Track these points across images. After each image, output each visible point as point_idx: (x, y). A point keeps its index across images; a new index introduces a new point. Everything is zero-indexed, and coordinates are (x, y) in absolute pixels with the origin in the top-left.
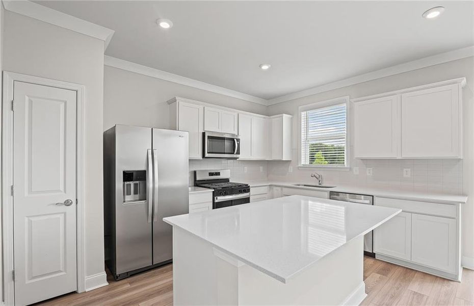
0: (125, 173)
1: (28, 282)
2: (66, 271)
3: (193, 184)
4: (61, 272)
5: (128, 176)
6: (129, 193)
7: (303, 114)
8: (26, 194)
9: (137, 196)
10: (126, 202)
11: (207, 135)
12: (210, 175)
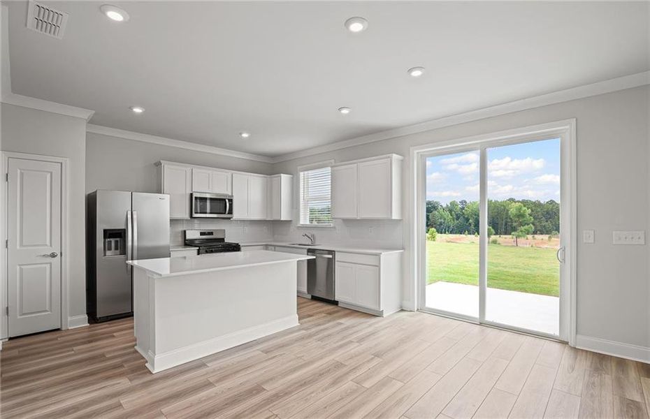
0: (105, 231)
1: (19, 317)
2: (51, 311)
3: (183, 244)
4: (46, 311)
5: (109, 234)
6: (110, 249)
7: (302, 174)
8: (18, 247)
9: (118, 252)
10: (107, 257)
11: (194, 196)
12: (202, 234)
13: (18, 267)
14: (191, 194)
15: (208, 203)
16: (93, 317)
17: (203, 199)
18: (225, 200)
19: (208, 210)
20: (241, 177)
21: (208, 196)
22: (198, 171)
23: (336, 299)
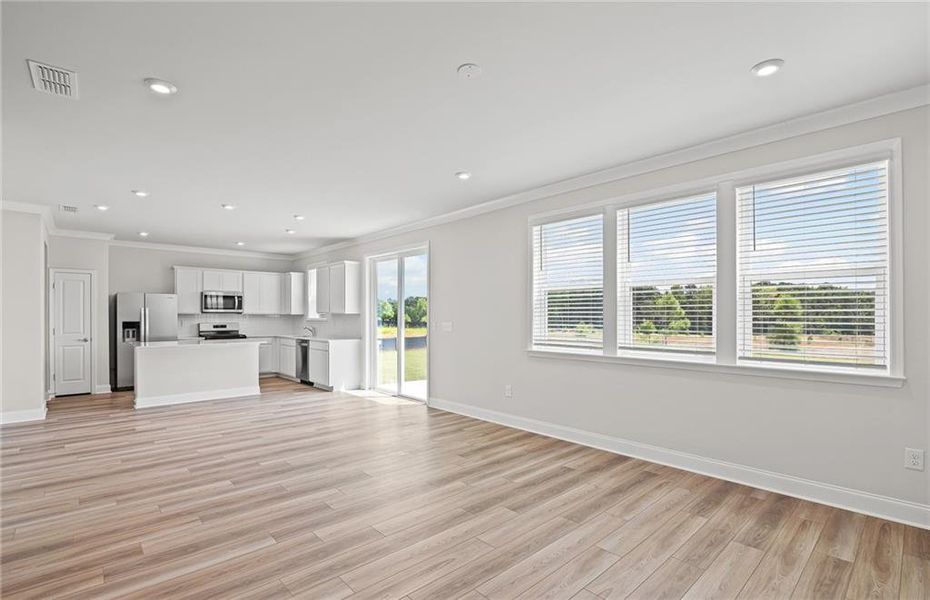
0: (124, 323)
1: (62, 382)
2: (84, 380)
3: (198, 335)
4: (81, 379)
5: (126, 325)
6: (128, 337)
9: (135, 339)
10: (125, 343)
11: (205, 294)
12: (215, 327)
13: (61, 348)
14: (202, 293)
16: (115, 389)
18: (234, 297)
20: (250, 276)
22: (208, 272)
23: (311, 380)
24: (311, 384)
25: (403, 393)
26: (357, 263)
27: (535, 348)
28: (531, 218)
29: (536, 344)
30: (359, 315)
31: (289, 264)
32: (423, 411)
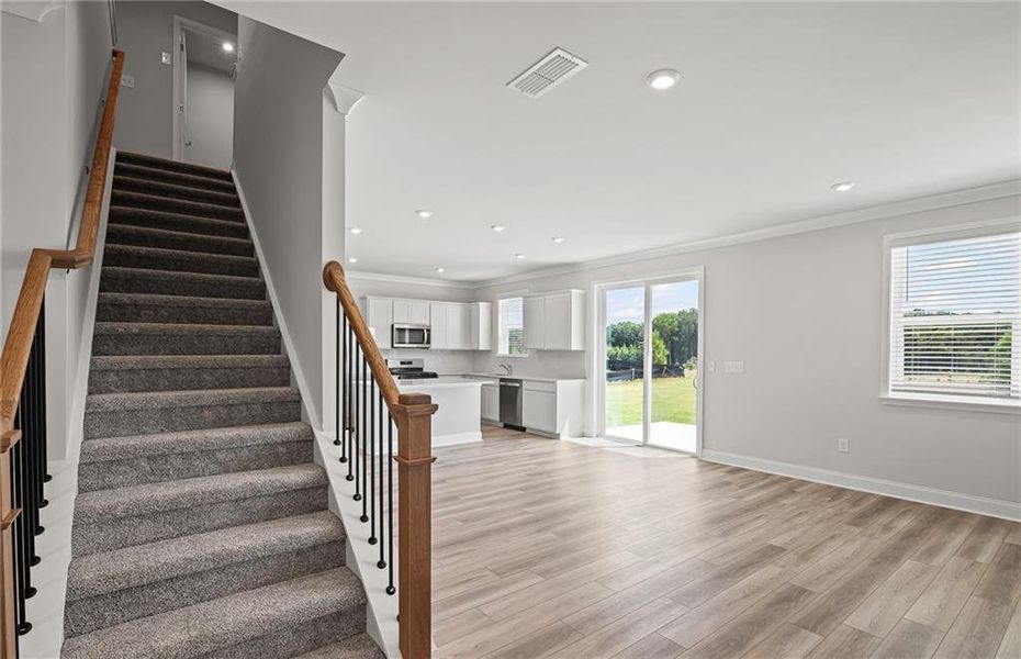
7: (500, 302)
11: (396, 326)
12: (402, 363)
14: (392, 326)
15: (407, 333)
17: (401, 330)
18: (423, 330)
19: (407, 340)
20: (438, 306)
21: (406, 327)
22: (399, 303)
23: (524, 425)
24: (523, 429)
25: (650, 442)
26: (582, 292)
27: (891, 395)
28: (887, 238)
29: (893, 390)
30: (583, 352)
31: (471, 293)
32: (693, 465)
